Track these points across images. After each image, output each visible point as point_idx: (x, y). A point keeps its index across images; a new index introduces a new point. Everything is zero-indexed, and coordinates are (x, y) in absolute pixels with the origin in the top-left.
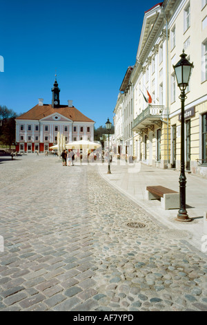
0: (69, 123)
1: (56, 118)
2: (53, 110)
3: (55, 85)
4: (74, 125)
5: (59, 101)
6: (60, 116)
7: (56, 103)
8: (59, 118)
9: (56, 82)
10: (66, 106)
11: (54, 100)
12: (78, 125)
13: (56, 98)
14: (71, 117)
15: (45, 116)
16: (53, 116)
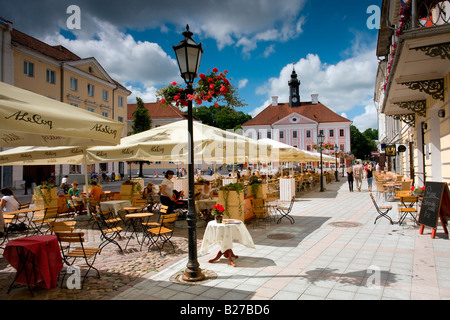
0: (313, 127)
1: (295, 120)
2: (290, 109)
3: (292, 76)
4: (320, 128)
5: (298, 98)
6: (299, 118)
7: (295, 100)
8: (298, 120)
9: (294, 72)
10: (310, 103)
11: (292, 97)
12: (326, 127)
13: (295, 94)
14: (315, 118)
15: (279, 119)
16: (290, 118)
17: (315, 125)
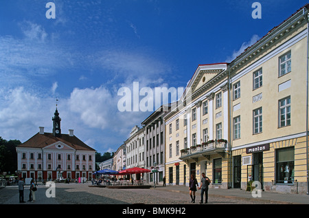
1: (59, 146)
3: (55, 114)
4: (77, 154)
6: (63, 145)
7: (57, 132)
9: (57, 111)
10: (67, 136)
11: (55, 129)
12: (81, 153)
13: (57, 126)
14: (73, 146)
15: (47, 144)
16: (56, 145)
17: (73, 152)
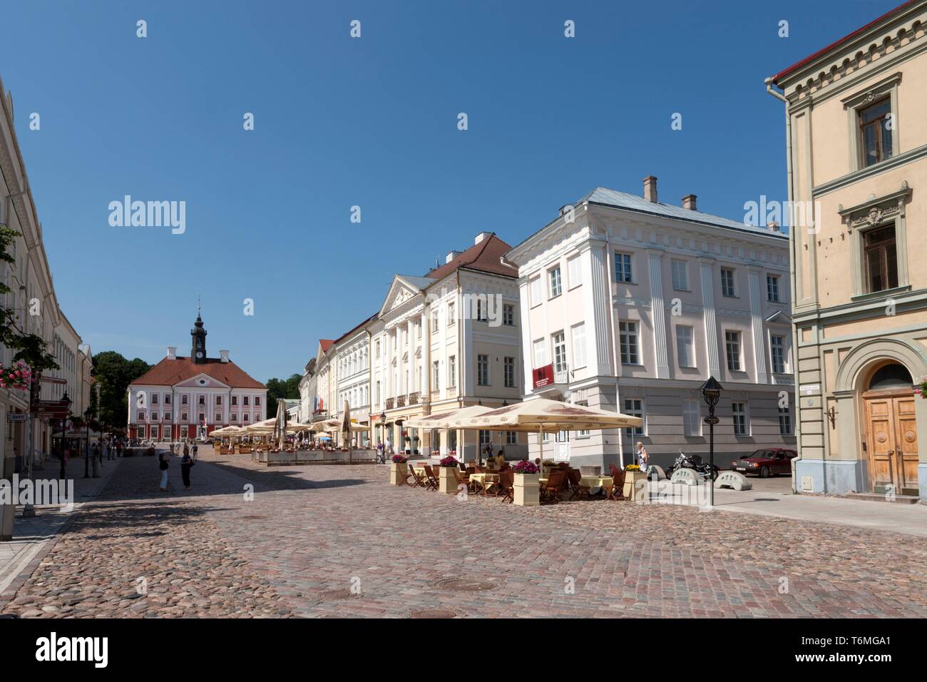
0: (224, 392)
1: (202, 382)
2: (194, 367)
3: (196, 325)
4: (233, 394)
5: (204, 352)
6: (209, 380)
7: (200, 355)
8: (207, 383)
9: (199, 319)
10: (218, 361)
11: (196, 350)
12: (240, 393)
13: (200, 347)
14: (226, 381)
15: (181, 379)
16: (197, 379)
17: (227, 391)
